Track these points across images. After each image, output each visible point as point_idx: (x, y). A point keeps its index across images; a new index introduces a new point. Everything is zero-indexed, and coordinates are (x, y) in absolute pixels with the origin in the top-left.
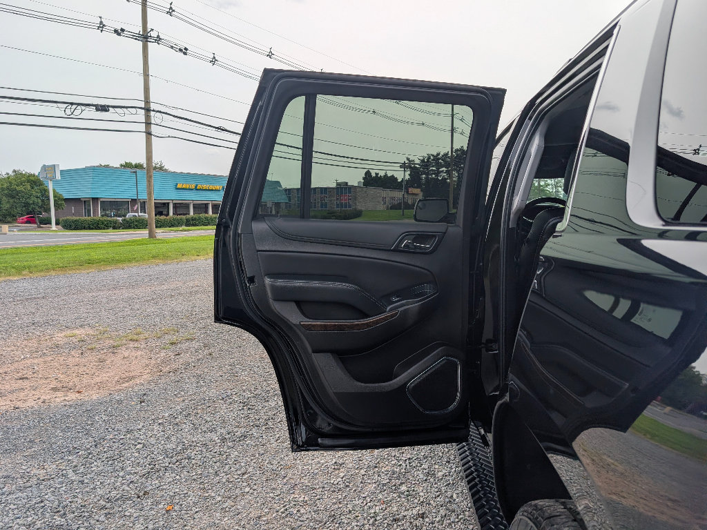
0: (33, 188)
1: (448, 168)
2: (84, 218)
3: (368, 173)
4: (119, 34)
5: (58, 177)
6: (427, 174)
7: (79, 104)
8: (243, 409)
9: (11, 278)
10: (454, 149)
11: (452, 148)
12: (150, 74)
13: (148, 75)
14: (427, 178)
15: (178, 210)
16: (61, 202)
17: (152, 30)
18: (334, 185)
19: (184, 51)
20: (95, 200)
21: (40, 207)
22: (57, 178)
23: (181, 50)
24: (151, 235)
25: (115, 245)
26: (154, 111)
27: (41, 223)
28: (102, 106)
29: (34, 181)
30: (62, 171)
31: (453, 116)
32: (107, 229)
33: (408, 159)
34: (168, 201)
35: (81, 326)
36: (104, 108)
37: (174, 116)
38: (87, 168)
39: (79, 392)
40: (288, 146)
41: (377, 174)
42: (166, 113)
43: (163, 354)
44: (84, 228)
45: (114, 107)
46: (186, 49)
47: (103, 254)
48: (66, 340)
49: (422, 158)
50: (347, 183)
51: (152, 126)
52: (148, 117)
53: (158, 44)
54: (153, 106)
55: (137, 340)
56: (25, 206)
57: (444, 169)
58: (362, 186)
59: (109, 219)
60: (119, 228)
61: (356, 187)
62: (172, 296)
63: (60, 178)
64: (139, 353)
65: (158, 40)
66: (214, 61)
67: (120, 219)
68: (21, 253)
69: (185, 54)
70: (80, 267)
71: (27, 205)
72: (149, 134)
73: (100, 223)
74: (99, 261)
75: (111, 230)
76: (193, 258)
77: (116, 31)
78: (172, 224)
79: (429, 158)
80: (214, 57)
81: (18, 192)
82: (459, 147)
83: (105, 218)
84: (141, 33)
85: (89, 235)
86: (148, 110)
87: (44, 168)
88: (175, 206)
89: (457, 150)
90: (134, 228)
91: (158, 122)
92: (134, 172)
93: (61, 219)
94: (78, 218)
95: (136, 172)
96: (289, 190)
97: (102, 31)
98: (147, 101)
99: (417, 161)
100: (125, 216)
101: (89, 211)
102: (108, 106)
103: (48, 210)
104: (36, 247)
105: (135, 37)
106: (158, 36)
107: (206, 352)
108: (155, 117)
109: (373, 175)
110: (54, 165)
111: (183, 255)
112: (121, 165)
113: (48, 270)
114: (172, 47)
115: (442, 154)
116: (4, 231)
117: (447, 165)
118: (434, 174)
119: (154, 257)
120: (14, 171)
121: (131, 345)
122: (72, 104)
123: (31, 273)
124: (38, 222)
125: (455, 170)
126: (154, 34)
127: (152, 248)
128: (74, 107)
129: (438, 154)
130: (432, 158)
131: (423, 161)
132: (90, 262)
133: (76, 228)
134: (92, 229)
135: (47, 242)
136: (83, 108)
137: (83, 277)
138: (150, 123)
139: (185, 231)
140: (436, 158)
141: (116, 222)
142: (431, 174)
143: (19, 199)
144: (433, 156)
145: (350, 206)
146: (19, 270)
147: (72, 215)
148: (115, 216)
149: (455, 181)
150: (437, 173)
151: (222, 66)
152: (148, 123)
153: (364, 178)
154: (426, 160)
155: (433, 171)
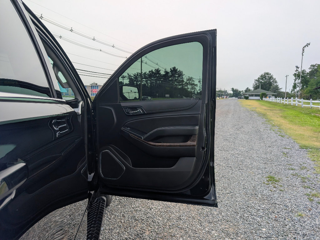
1: (146, 79)
6: (137, 82)
14: (137, 83)
50: (96, 84)
57: (144, 79)
99: (132, 75)
115: (143, 73)
118: (140, 81)
125: (149, 80)
130: (139, 74)
142: (139, 82)
144: (139, 73)
150: (141, 81)
154: (136, 75)
155: (139, 80)
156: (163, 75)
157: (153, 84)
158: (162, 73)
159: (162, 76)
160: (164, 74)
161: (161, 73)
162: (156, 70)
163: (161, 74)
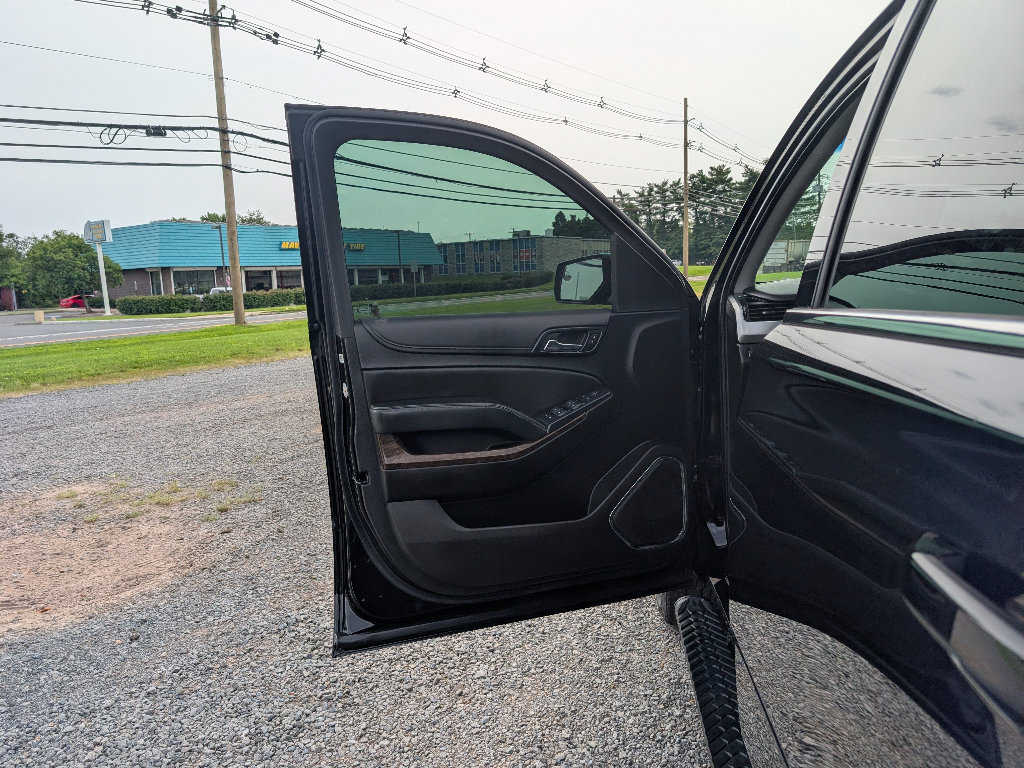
0: (77, 256)
1: (679, 204)
2: (151, 296)
3: (560, 216)
4: (174, 16)
5: (109, 238)
6: (649, 214)
7: (120, 127)
8: (310, 657)
9: (13, 395)
10: (689, 175)
11: (686, 172)
12: (225, 76)
13: (222, 78)
14: (648, 220)
15: (284, 280)
16: (116, 275)
17: (224, 7)
18: (511, 236)
19: (274, 38)
20: (166, 270)
21: (88, 283)
22: (108, 240)
23: (268, 37)
24: (239, 320)
25: (184, 336)
26: (233, 132)
27: (92, 306)
28: (155, 128)
29: (78, 247)
30: (115, 232)
31: (686, 122)
32: (184, 311)
33: (619, 192)
34: (269, 269)
35: (88, 478)
36: (158, 132)
37: (263, 139)
38: (153, 224)
39: (44, 610)
40: (436, 178)
41: (573, 217)
42: (251, 136)
43: (203, 532)
44: (151, 312)
45: (173, 129)
46: (276, 35)
47: (158, 352)
48: (54, 505)
49: (640, 190)
50: (528, 232)
51: (232, 155)
52: (224, 142)
53: (234, 28)
54: (231, 126)
55: (167, 505)
56: (67, 283)
57: (674, 205)
58: (551, 235)
59: (186, 297)
60: (200, 310)
61: (543, 237)
62: (245, 420)
63: (111, 240)
64: (166, 528)
65: (233, 22)
66: (319, 52)
67: (201, 296)
68: (48, 353)
69: (275, 42)
70: (121, 374)
71: (69, 280)
72: (227, 167)
73: (172, 303)
74: (149, 364)
75: (188, 313)
76: (291, 354)
77: (169, 12)
78: (275, 302)
79: (651, 190)
80: (319, 46)
81: (57, 263)
82: (695, 172)
83: (180, 296)
84: (207, 12)
85: (152, 322)
86: (224, 131)
87: (89, 225)
88: (281, 275)
89: (693, 177)
90: (221, 309)
91: (240, 149)
92: (217, 228)
93: (117, 300)
94: (140, 297)
95: (219, 228)
96: (444, 246)
97: (148, 12)
98: (222, 118)
99: (634, 195)
100: (208, 292)
101: (159, 287)
102: (165, 128)
103: (99, 288)
104: (72, 344)
105: (200, 19)
106: (234, 17)
107: (274, 526)
108: (236, 143)
109: (568, 218)
110: (103, 222)
111: (277, 350)
112: (203, 218)
113: (71, 380)
114: (255, 33)
115: (670, 183)
116: (37, 320)
117: (678, 199)
118: (660, 213)
119: (234, 355)
120: (56, 233)
121: (159, 512)
122: (111, 126)
123: (44, 384)
124: (87, 304)
125: (690, 206)
126: (227, 14)
127: (235, 341)
128: (114, 130)
129: (665, 184)
130: (655, 189)
131: (641, 195)
132: (136, 366)
133: (139, 313)
134: (161, 313)
135: (89, 335)
136: (127, 132)
137: (120, 391)
138: (229, 152)
139: (294, 311)
140: (662, 190)
141: (194, 302)
142: (655, 214)
143: (59, 272)
144: (657, 186)
145: (534, 267)
146: (27, 382)
147: (134, 292)
148: (195, 292)
149: (690, 224)
150: (664, 213)
151: (330, 59)
152: (226, 153)
153: (554, 224)
154: (646, 194)
155: (657, 208)
156: (740, 183)
157: (704, 220)
158: (737, 176)
159: (736, 189)
160: (743, 180)
161: (731, 179)
162: (716, 170)
163: (733, 181)
